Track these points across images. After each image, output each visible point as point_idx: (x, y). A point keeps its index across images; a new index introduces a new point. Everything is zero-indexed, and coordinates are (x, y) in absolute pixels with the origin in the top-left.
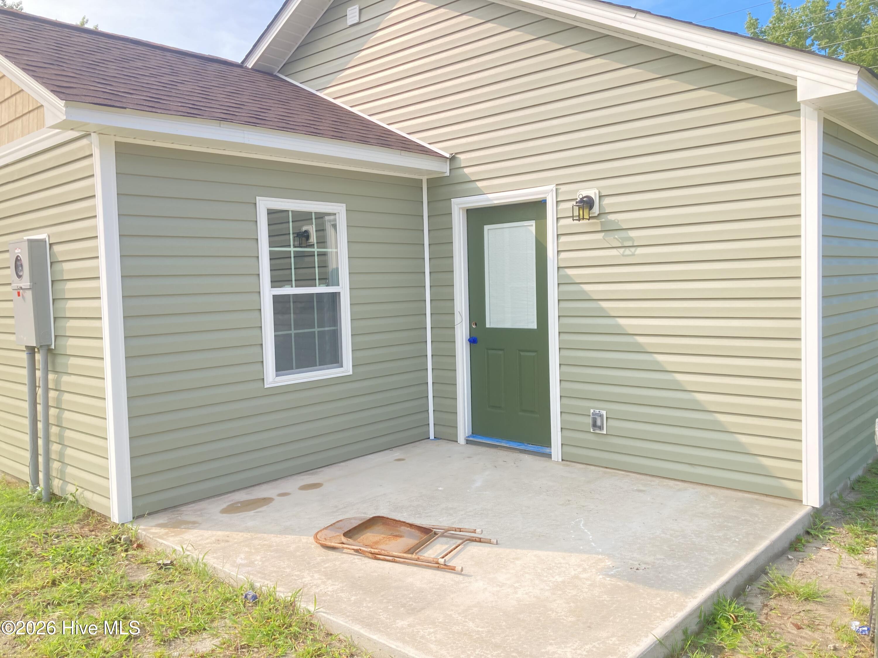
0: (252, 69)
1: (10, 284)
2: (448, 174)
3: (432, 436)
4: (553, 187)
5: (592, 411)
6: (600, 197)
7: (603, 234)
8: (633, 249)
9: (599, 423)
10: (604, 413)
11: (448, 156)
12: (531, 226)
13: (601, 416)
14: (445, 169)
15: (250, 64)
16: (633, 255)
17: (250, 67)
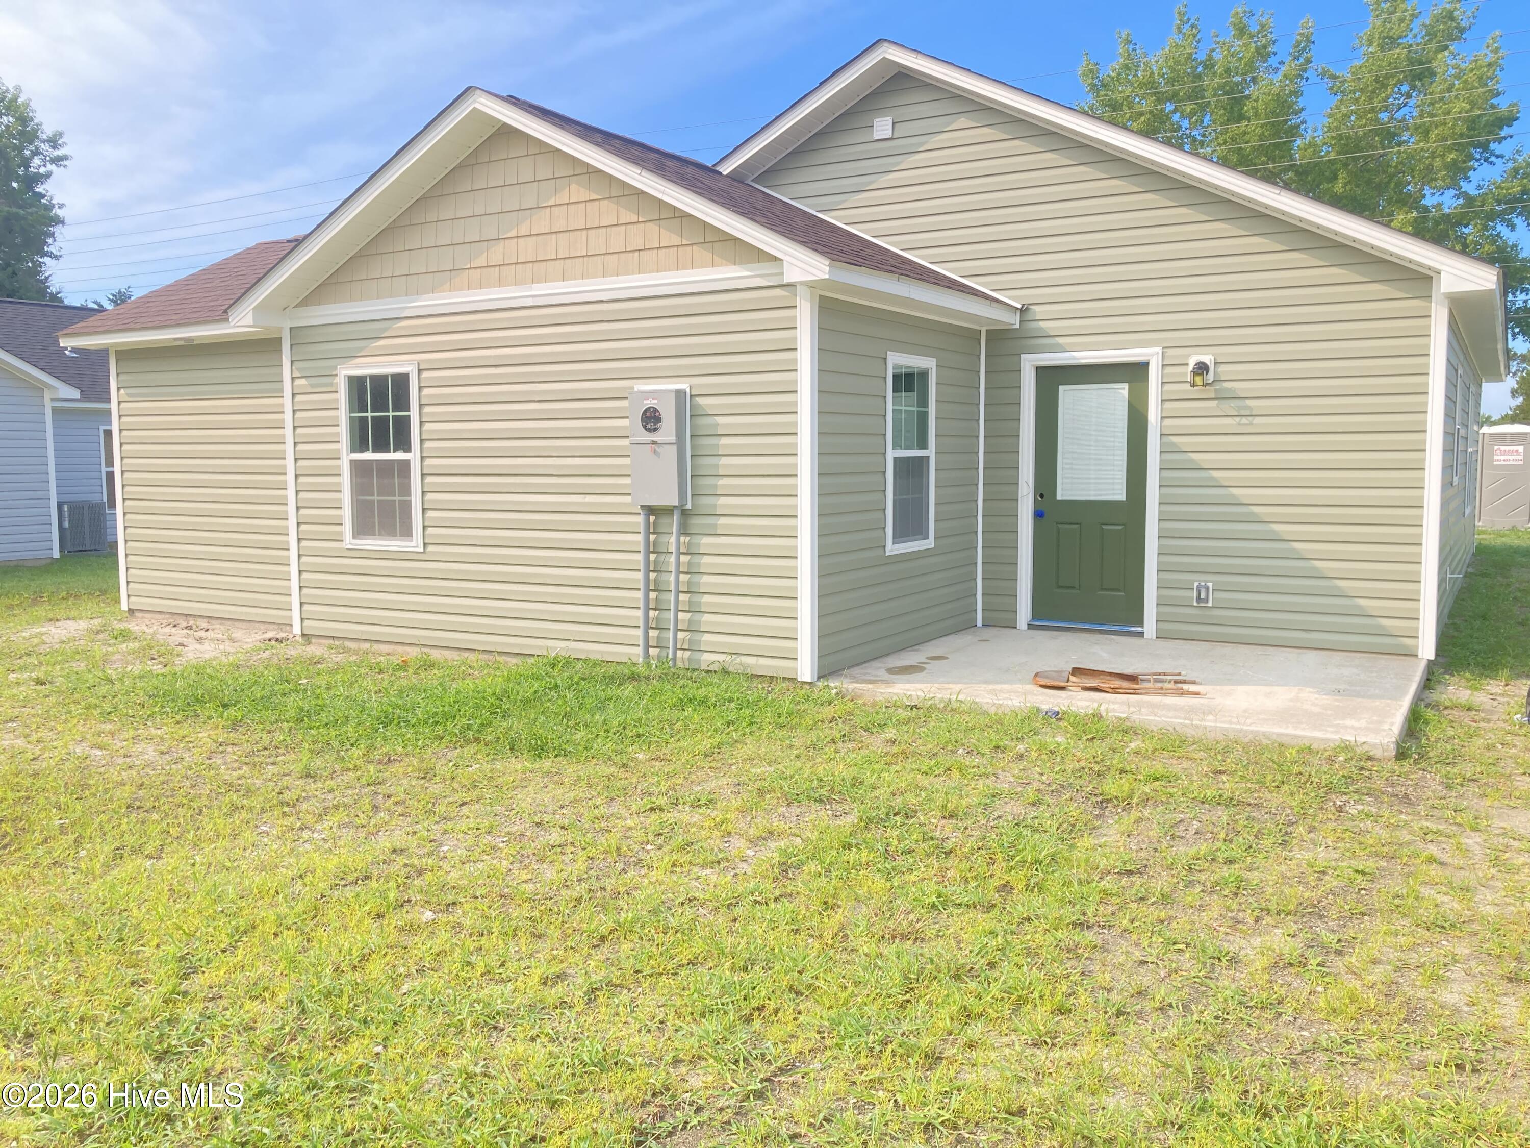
0: (727, 176)
1: (628, 437)
2: (1018, 326)
3: (979, 624)
4: (1159, 350)
5: (1196, 584)
6: (1216, 363)
7: (1216, 402)
8: (1250, 418)
9: (1203, 596)
10: (1210, 585)
11: (1019, 306)
12: (1123, 390)
13: (1207, 589)
14: (1015, 321)
15: (726, 169)
16: (1251, 424)
17: (725, 173)
